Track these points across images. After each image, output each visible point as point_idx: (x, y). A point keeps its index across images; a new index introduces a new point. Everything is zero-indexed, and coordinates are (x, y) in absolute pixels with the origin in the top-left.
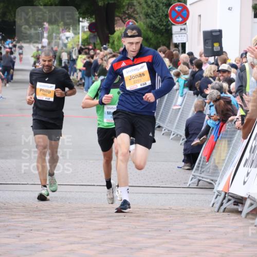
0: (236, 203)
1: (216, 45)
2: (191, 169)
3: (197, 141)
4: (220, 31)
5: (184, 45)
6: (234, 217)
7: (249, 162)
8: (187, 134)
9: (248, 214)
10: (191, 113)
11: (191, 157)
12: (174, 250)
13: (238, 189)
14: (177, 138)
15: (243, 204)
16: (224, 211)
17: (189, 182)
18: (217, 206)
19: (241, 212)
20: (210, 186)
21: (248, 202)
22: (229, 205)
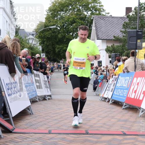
0: (105, 99)
1: (100, 64)
2: (95, 91)
3: (96, 85)
4: (101, 61)
5: (93, 64)
6: (104, 102)
7: (108, 90)
8: (94, 83)
9: (108, 101)
10: (95, 79)
11: (95, 89)
12: (91, 109)
13: (105, 96)
14: (92, 84)
15: (106, 99)
16: (102, 101)
17: (94, 94)
18: (101, 100)
19: (106, 101)
20: (99, 95)
21: (107, 99)
22: (103, 99)
